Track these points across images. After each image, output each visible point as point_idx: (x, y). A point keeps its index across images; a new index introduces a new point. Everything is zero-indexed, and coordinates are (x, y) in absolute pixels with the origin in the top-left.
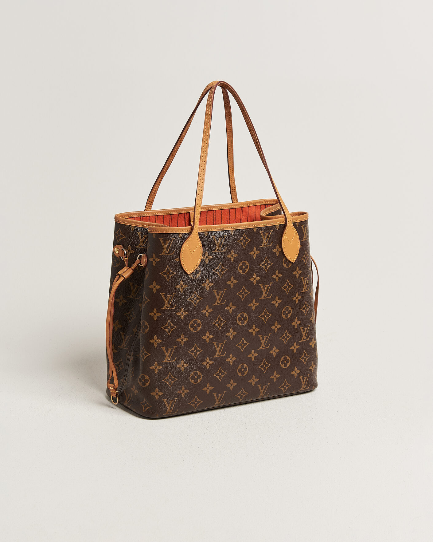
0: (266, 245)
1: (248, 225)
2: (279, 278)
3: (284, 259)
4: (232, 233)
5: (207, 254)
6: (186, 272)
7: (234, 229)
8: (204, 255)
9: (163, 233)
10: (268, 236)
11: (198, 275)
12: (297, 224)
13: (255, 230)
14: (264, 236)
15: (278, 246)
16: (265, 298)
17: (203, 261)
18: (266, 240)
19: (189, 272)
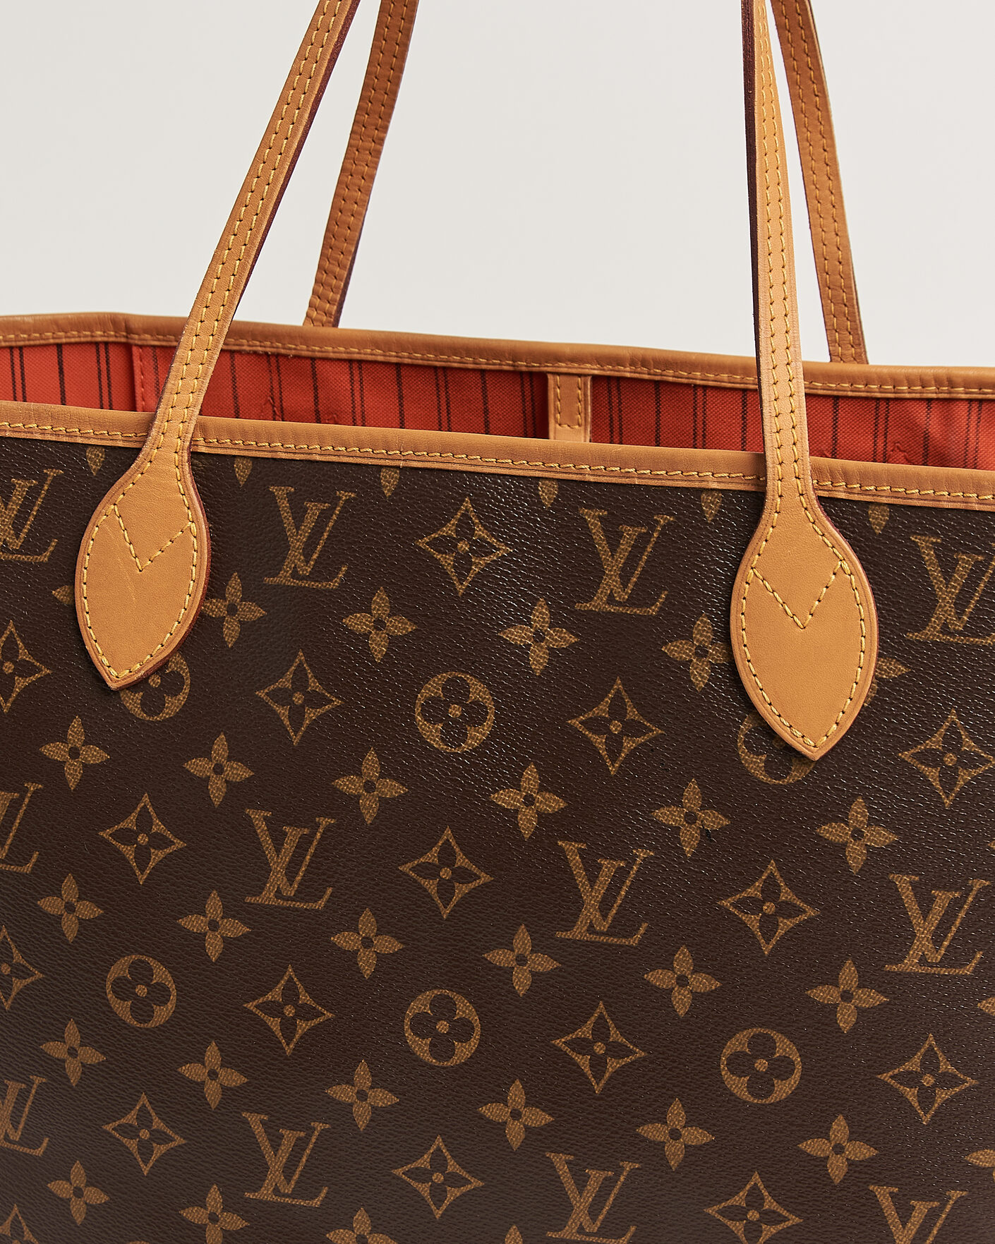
0: (620, 604)
1: (499, 453)
2: (706, 834)
3: (746, 726)
4: (389, 483)
5: (234, 587)
6: (100, 669)
7: (401, 464)
8: (214, 588)
9: (29, 436)
10: (638, 548)
11: (173, 705)
12: (878, 520)
13: (547, 494)
14: (613, 547)
15: (703, 629)
16: (593, 937)
17: (203, 627)
18: (623, 569)
19: (116, 674)
